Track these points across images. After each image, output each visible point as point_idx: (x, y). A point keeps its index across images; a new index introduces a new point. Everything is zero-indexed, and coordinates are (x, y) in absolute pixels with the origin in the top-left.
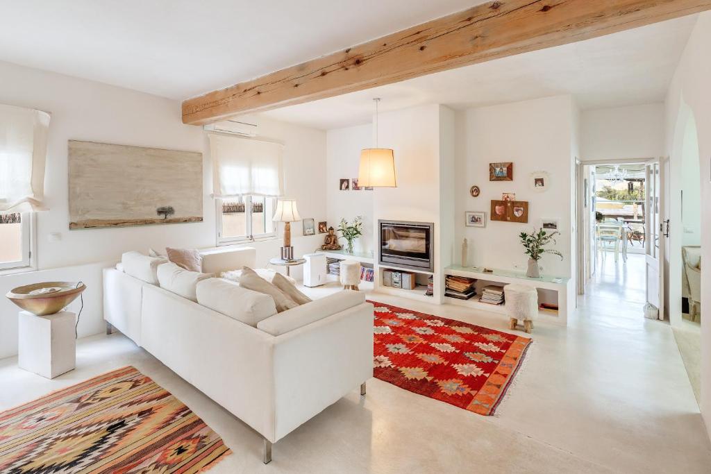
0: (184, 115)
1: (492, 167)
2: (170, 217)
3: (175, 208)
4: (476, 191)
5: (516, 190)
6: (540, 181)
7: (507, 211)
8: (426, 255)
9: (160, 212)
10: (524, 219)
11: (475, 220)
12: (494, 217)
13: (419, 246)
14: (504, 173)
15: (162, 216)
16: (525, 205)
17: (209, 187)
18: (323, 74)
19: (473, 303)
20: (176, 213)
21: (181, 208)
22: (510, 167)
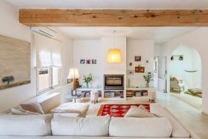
0: (20, 18)
1: (136, 57)
2: (11, 83)
3: (15, 77)
4: (131, 64)
5: (142, 64)
6: (147, 62)
7: (139, 70)
8: (122, 85)
9: (4, 80)
10: (143, 72)
11: (131, 73)
12: (136, 71)
13: (119, 82)
14: (138, 59)
15: (6, 83)
16: (144, 68)
17: (34, 63)
18: (136, 17)
19: (134, 97)
20: (15, 79)
21: (18, 76)
22: (140, 57)
